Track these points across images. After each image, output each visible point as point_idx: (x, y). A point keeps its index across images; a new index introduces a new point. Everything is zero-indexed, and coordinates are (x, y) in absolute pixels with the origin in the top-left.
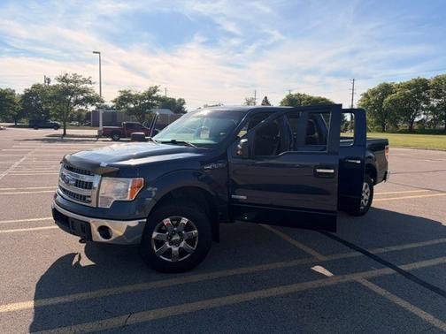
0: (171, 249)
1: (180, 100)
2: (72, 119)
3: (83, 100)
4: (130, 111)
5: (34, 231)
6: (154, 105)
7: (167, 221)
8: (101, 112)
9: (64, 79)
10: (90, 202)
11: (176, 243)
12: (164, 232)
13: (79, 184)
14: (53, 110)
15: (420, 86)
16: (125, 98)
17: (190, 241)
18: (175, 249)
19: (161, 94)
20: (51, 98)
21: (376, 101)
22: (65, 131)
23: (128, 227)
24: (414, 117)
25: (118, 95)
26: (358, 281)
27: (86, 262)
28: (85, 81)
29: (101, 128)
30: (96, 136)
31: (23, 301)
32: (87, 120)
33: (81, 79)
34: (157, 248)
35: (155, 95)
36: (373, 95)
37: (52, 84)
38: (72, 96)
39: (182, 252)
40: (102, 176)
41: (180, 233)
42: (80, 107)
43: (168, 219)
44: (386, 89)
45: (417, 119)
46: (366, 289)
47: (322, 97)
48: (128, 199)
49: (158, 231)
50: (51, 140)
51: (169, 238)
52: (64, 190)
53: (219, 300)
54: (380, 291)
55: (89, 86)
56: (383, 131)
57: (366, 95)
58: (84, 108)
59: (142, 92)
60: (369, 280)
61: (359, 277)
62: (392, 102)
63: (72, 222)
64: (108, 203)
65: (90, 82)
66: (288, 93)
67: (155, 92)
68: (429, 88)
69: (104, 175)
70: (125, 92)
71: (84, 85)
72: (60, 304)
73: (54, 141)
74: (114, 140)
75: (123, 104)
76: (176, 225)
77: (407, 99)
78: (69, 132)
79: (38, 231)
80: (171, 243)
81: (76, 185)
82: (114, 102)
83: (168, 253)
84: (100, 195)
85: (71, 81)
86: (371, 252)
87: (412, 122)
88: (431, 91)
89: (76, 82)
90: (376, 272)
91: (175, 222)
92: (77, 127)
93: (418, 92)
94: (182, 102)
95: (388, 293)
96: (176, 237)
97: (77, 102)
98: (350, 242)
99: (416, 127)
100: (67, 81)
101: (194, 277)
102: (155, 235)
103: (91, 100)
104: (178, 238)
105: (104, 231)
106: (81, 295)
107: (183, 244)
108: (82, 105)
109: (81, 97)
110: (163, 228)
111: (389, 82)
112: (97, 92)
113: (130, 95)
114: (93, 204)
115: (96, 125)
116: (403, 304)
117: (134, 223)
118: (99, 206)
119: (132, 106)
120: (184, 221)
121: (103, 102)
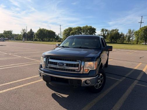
13: (69, 65)
15: (79, 29)
36: (67, 31)
40: (85, 61)
41: (100, 79)
44: (70, 29)
48: (94, 69)
57: (65, 31)
60: (138, 84)
62: (72, 33)
84: (84, 69)
88: (82, 30)
95: (146, 86)
107: (100, 82)
114: (81, 72)
118: (84, 73)
120: (101, 74)
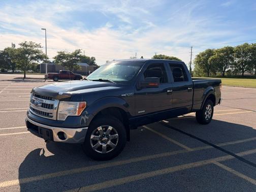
0: (102, 145)
1: (92, 58)
2: (28, 69)
3: (36, 57)
4: (65, 64)
5: (13, 135)
6: (78, 60)
7: (100, 129)
8: (47, 64)
9: (24, 45)
10: (52, 117)
11: (105, 142)
12: (98, 135)
13: (44, 105)
14: (18, 63)
15: (229, 51)
16: (61, 56)
17: (114, 141)
18: (104, 145)
19: (82, 54)
20: (16, 56)
21: (204, 59)
22: (25, 76)
23: (77, 132)
24: (225, 68)
25: (57, 54)
26: (215, 163)
27: (48, 154)
28: (37, 46)
29: (47, 74)
30: (44, 79)
31: (10, 180)
32: (37, 69)
33: (35, 44)
34: (93, 145)
35: (79, 55)
36: (203, 56)
37: (16, 48)
38: (29, 54)
39: (109, 147)
40: (60, 100)
41: (107, 136)
42: (34, 62)
43: (101, 127)
44: (210, 53)
45: (226, 70)
46: (220, 168)
47: (174, 56)
48: (77, 115)
49: (94, 135)
50: (17, 80)
51: (101, 139)
52: (34, 110)
53: (134, 176)
54: (228, 169)
55: (39, 49)
56: (208, 76)
57: (198, 56)
58: (36, 62)
59: (71, 53)
60: (221, 162)
61: (214, 161)
62: (214, 60)
63: (40, 129)
64: (63, 117)
65: (40, 47)
66: (154, 55)
67: (78, 53)
68: (234, 52)
69: (61, 100)
70: (61, 52)
71: (36, 48)
72: (34, 181)
73: (20, 81)
74: (55, 81)
75: (60, 60)
76: (105, 131)
77: (221, 58)
78: (27, 76)
79: (15, 136)
80: (102, 142)
81: (42, 106)
82: (54, 58)
83: (100, 148)
84: (58, 113)
85: (29, 46)
86: (218, 146)
87: (224, 71)
88: (235, 53)
89: (32, 46)
90: (224, 158)
91: (104, 129)
92: (32, 73)
93: (227, 54)
94: (93, 59)
95: (233, 170)
96: (105, 138)
97: (32, 58)
98: (205, 140)
99: (226, 74)
100: (26, 46)
101: (116, 163)
102: (92, 137)
103: (41, 57)
104: (106, 139)
105: (61, 135)
106: (47, 175)
107: (109, 142)
108: (35, 60)
109: (35, 55)
110: (97, 132)
111: (211, 49)
112: (44, 52)
113: (64, 54)
114: (54, 118)
115: (43, 72)
116: (244, 177)
117: (79, 130)
118: (58, 119)
119: (65, 61)
120: (110, 128)
121: (48, 59)
